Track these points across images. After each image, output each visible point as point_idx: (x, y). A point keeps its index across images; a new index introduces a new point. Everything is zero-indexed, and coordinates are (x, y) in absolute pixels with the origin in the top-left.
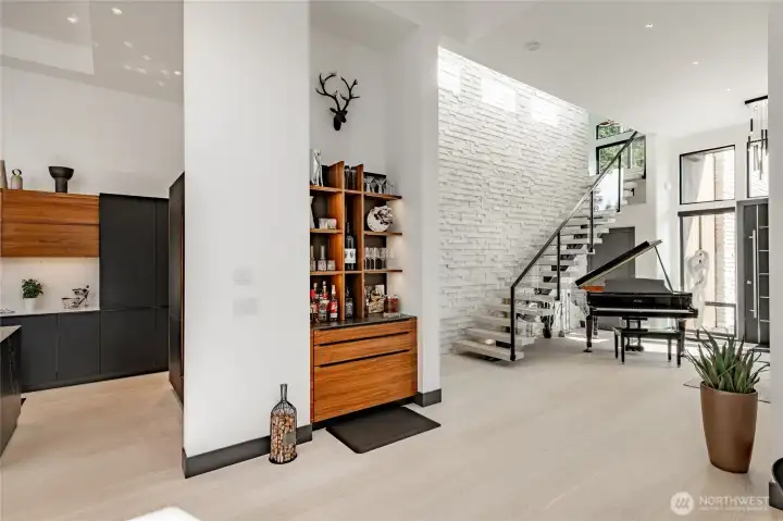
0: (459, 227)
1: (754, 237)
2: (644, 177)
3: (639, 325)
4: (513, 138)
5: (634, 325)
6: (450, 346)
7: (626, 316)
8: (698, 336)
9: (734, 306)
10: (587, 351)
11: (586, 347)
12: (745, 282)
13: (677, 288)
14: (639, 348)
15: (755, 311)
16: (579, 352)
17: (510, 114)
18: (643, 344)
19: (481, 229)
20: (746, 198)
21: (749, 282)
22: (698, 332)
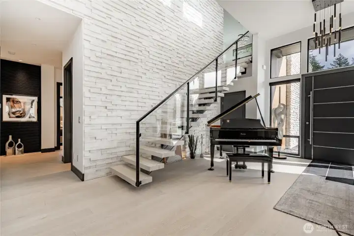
0: (119, 79)
1: (311, 96)
2: (251, 62)
3: (244, 150)
4: (170, 26)
5: (241, 151)
6: (108, 171)
7: (236, 144)
8: (279, 155)
9: (298, 137)
10: (210, 169)
11: (210, 167)
12: (305, 123)
13: (268, 126)
14: (244, 167)
15: (310, 140)
16: (205, 171)
17: (166, 7)
18: (246, 163)
19: (141, 83)
20: (307, 73)
21: (307, 123)
22: (279, 152)
